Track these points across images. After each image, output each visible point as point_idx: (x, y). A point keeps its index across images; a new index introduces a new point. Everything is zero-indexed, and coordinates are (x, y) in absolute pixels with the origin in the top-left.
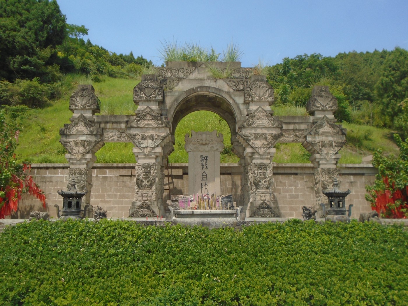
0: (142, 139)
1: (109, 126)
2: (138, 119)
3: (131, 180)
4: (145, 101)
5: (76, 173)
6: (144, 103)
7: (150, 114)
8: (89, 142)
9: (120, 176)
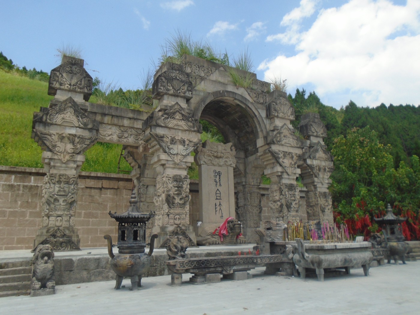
0: (171, 143)
1: (107, 119)
2: (166, 116)
3: (101, 194)
4: (172, 95)
5: (61, 181)
6: (170, 97)
7: (180, 113)
8: (82, 138)
9: (86, 187)
